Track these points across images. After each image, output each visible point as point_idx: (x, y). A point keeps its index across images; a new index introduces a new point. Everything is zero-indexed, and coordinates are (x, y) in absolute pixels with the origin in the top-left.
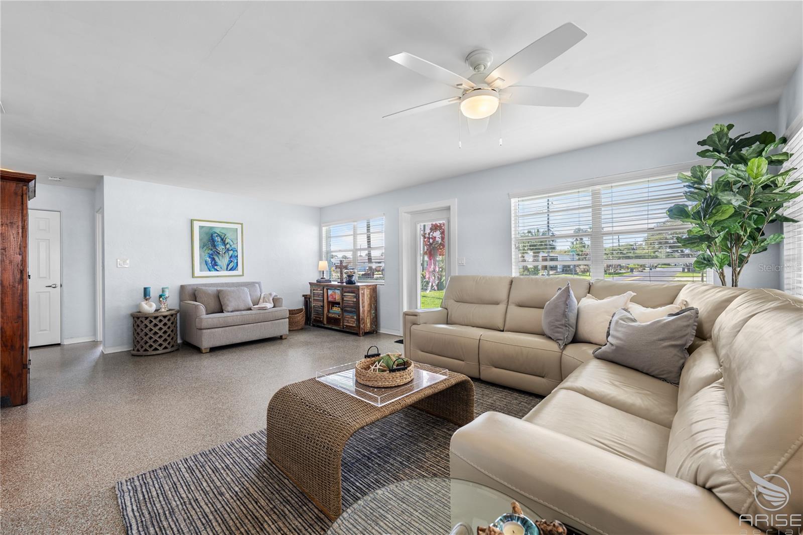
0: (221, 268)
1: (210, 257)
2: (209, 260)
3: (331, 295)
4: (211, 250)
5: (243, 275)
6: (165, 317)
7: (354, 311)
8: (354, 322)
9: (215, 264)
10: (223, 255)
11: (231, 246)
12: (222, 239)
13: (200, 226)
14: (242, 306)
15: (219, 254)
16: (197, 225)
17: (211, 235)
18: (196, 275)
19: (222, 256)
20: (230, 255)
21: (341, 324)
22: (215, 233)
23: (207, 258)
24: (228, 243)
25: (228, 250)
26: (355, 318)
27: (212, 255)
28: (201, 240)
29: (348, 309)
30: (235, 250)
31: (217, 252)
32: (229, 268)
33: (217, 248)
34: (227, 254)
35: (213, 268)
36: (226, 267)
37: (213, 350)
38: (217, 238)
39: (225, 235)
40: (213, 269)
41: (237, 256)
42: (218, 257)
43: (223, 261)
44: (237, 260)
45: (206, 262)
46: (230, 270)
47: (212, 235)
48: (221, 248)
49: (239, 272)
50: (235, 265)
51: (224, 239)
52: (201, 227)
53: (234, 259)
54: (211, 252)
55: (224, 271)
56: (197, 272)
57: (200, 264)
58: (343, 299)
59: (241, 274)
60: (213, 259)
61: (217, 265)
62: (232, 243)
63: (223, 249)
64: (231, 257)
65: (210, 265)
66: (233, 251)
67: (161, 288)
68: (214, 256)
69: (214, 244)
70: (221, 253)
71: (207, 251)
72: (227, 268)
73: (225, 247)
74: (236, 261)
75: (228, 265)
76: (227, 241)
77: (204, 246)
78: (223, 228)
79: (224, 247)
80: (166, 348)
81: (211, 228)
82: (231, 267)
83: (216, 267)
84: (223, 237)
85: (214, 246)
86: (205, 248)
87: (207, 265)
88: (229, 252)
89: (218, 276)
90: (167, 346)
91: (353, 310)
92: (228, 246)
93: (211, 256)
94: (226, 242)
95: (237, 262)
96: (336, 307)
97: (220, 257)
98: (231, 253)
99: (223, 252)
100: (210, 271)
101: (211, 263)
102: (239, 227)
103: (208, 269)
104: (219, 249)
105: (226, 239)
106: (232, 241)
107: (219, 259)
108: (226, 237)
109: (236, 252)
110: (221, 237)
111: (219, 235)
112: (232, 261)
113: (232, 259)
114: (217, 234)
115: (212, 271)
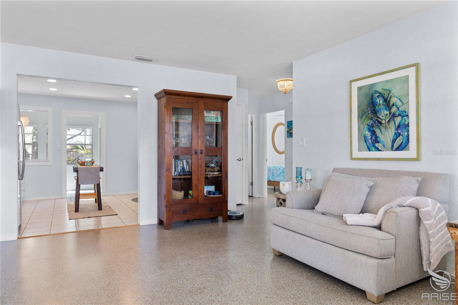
0: (384, 147)
1: (369, 130)
2: (368, 134)
4: (371, 119)
5: (418, 159)
9: (376, 140)
10: (387, 124)
11: (398, 108)
12: (385, 100)
13: (358, 88)
15: (381, 123)
16: (355, 86)
17: (370, 98)
19: (386, 127)
20: (397, 124)
22: (377, 92)
23: (367, 132)
24: (393, 105)
25: (394, 116)
27: (372, 126)
28: (359, 107)
30: (404, 114)
32: (396, 145)
33: (378, 114)
34: (392, 123)
35: (374, 146)
36: (390, 145)
38: (378, 99)
39: (390, 92)
40: (373, 148)
41: (408, 125)
42: (380, 129)
43: (387, 135)
44: (408, 131)
45: (365, 137)
46: (397, 149)
47: (372, 96)
48: (383, 114)
49: (411, 152)
50: (405, 139)
51: (388, 99)
52: (360, 89)
53: (403, 130)
54: (370, 122)
55: (387, 150)
56: (356, 153)
57: (359, 141)
59: (416, 156)
60: (373, 133)
61: (378, 142)
62: (399, 103)
63: (387, 115)
64: (399, 126)
65: (370, 141)
66: (402, 117)
68: (374, 129)
69: (374, 110)
70: (383, 122)
71: (366, 122)
72: (393, 146)
73: (390, 111)
74: (406, 134)
75: (394, 141)
76: (394, 100)
78: (387, 81)
79: (388, 113)
81: (372, 86)
82: (399, 144)
83: (377, 145)
84: (386, 96)
85: (375, 112)
86: (364, 116)
87: (366, 141)
88: (396, 119)
89: (378, 159)
92: (394, 109)
93: (372, 129)
94: (391, 104)
95: (408, 136)
97: (383, 129)
98: (398, 120)
99: (387, 120)
100: (370, 151)
101: (371, 138)
102: (411, 72)
103: (368, 147)
104: (381, 117)
105: (390, 97)
106: (400, 100)
107: (381, 132)
108: (391, 94)
109: (406, 118)
110: (384, 97)
111: (381, 95)
112: (400, 135)
113: (399, 131)
114: (379, 93)
115: (372, 151)
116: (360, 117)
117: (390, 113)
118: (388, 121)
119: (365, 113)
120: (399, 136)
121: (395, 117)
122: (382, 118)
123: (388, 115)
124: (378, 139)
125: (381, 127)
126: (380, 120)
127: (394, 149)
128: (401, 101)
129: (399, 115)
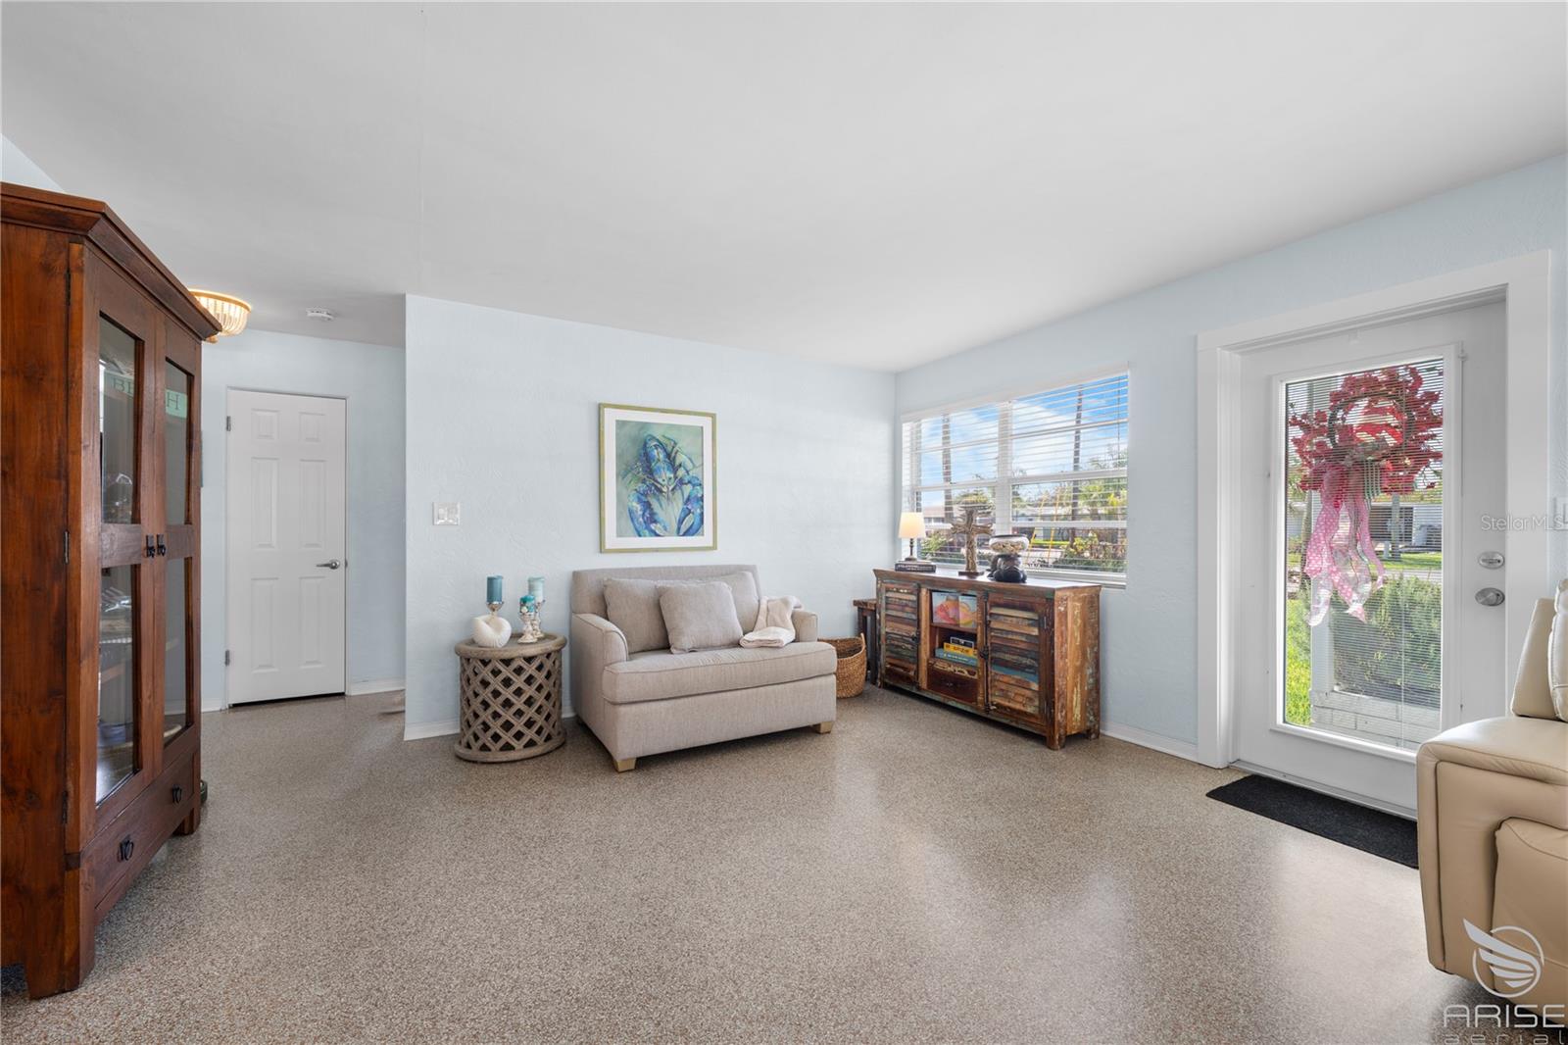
0: (666, 530)
1: (640, 501)
2: (638, 507)
3: (942, 608)
4: (644, 481)
5: (714, 548)
6: (529, 660)
7: (1030, 667)
8: (1030, 699)
9: (651, 519)
10: (670, 494)
11: (687, 472)
12: (668, 455)
13: (617, 421)
14: (718, 635)
15: (661, 491)
16: (611, 417)
17: (643, 443)
18: (608, 545)
19: (668, 499)
20: (686, 496)
21: (980, 698)
22: (653, 438)
23: (635, 504)
24: (680, 465)
25: (681, 482)
26: (1035, 686)
27: (645, 494)
28: (619, 456)
29: (1007, 657)
30: (696, 482)
31: (656, 487)
32: (684, 529)
33: (656, 477)
34: (678, 493)
35: (648, 528)
36: (675, 526)
37: (644, 763)
38: (656, 452)
39: (675, 443)
40: (647, 532)
41: (702, 499)
42: (658, 500)
43: (669, 511)
44: (702, 507)
45: (631, 512)
46: (684, 535)
47: (645, 444)
48: (665, 476)
49: (703, 539)
50: (698, 519)
51: (673, 455)
52: (621, 424)
53: (695, 505)
54: (642, 487)
55: (671, 535)
56: (612, 540)
57: (619, 518)
58: (987, 624)
59: (711, 544)
60: (647, 506)
61: (655, 522)
62: (689, 465)
63: (670, 479)
64: (688, 499)
65: (641, 519)
66: (694, 486)
67: (527, 579)
68: (649, 499)
69: (649, 467)
70: (665, 489)
71: (633, 486)
72: (679, 529)
73: (675, 473)
74: (698, 511)
75: (681, 522)
76: (681, 458)
77: (627, 472)
78: (670, 426)
79: (672, 476)
80: (531, 744)
81: (644, 425)
82: (688, 526)
83: (653, 526)
84: (669, 449)
85: (650, 471)
86: (630, 475)
87: (632, 520)
88: (684, 487)
89: (657, 550)
90: (536, 738)
91: (1028, 661)
92: (681, 473)
93: (643, 498)
94: (677, 463)
95: (702, 514)
96: (959, 643)
97: (664, 501)
98: (688, 489)
99: (671, 488)
100: (640, 536)
101: (643, 515)
102: (706, 423)
103: (636, 529)
104: (660, 480)
105: (676, 453)
106: (690, 459)
107: (661, 506)
108: (677, 448)
109: (698, 487)
110: (665, 450)
111: (660, 445)
112: (690, 512)
113: (689, 507)
114: (658, 440)
115: (645, 536)
116: (622, 474)
117: (676, 478)
118: (673, 490)
119: (632, 469)
120: (687, 515)
121: (683, 484)
122: (663, 483)
123: (673, 480)
124: (656, 517)
125: (660, 497)
126: (659, 486)
127: (682, 532)
128: (692, 462)
129: (689, 482)
